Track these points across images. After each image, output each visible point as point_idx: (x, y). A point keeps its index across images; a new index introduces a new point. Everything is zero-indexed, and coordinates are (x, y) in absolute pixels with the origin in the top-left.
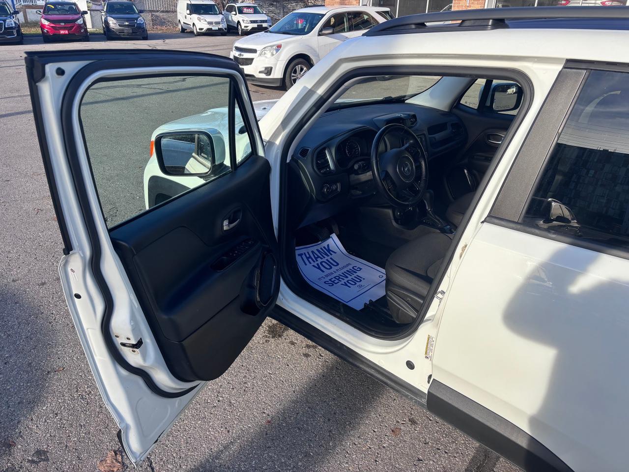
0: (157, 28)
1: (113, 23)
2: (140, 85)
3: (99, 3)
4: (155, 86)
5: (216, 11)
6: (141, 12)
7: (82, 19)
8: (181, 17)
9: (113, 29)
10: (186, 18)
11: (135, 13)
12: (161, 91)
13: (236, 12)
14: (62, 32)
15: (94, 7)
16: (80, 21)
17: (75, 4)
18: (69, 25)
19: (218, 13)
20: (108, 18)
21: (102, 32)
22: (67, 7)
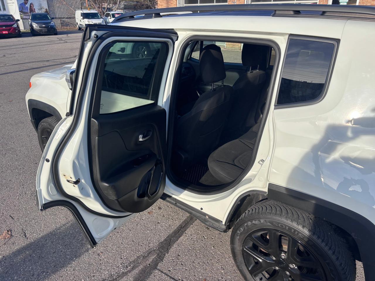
0: (64, 28)
1: (35, 26)
2: (49, 60)
3: (28, 15)
4: (57, 60)
5: (99, 17)
6: (53, 18)
7: (16, 24)
8: (78, 21)
9: (36, 29)
10: (81, 21)
11: (49, 19)
12: (61, 63)
13: (111, 16)
14: (4, 32)
15: (25, 17)
16: (15, 26)
17: (11, 15)
18: (9, 28)
19: (100, 18)
20: (33, 23)
21: (30, 31)
22: (6, 18)
